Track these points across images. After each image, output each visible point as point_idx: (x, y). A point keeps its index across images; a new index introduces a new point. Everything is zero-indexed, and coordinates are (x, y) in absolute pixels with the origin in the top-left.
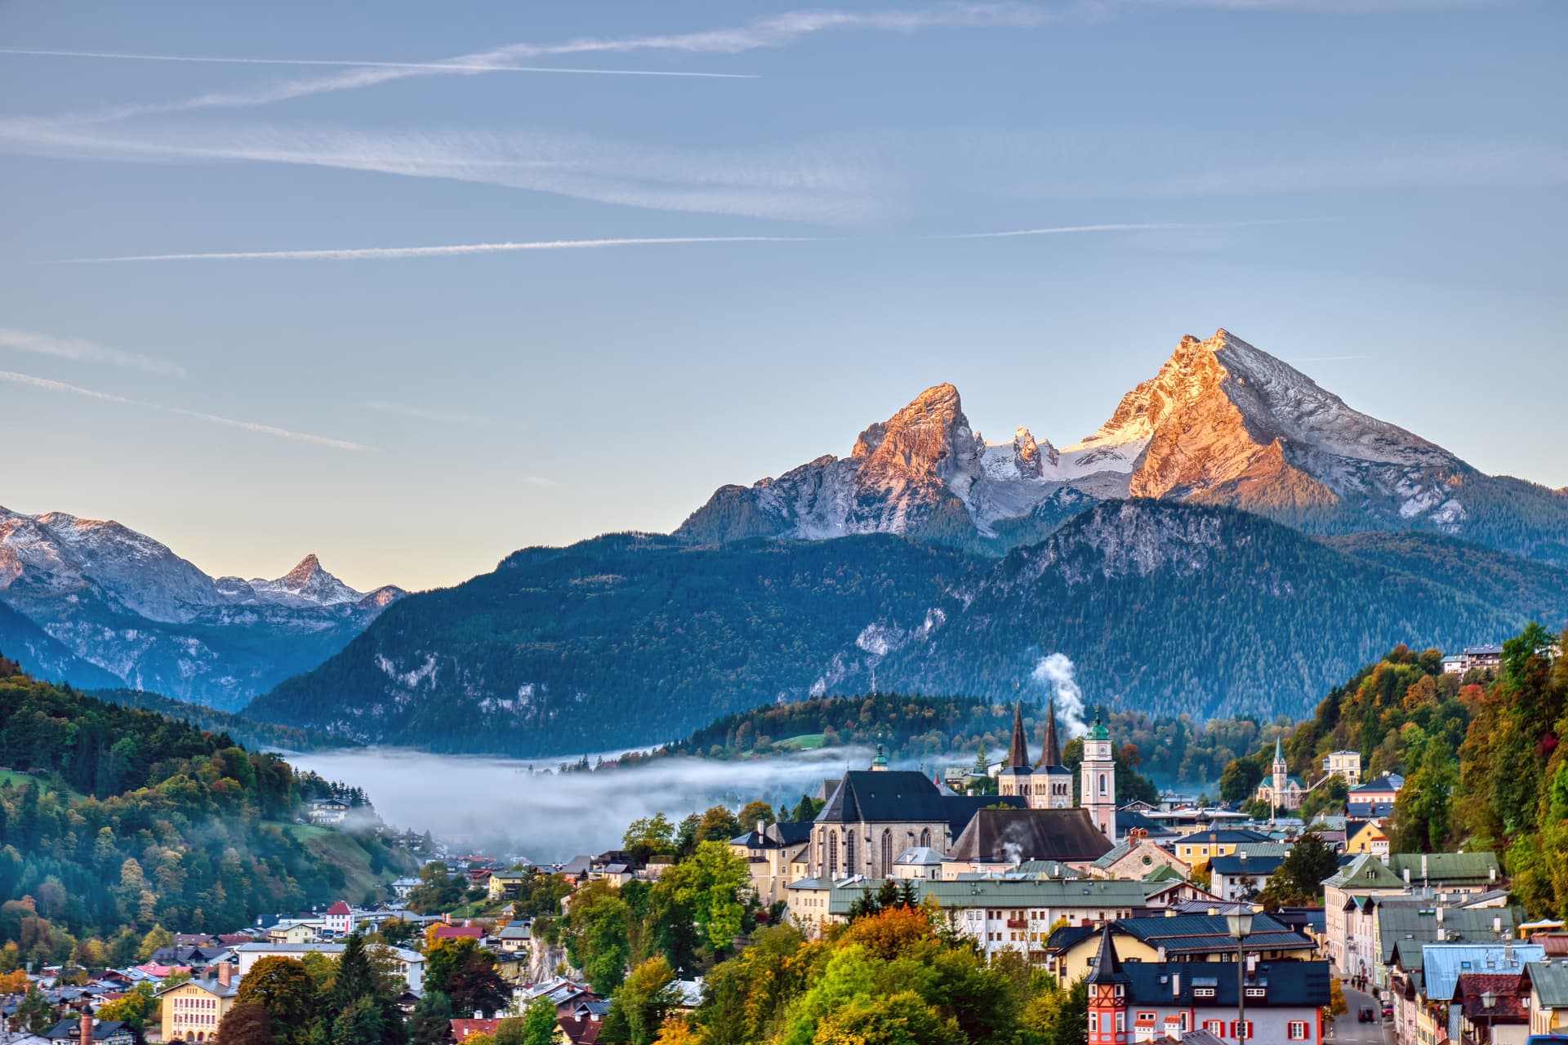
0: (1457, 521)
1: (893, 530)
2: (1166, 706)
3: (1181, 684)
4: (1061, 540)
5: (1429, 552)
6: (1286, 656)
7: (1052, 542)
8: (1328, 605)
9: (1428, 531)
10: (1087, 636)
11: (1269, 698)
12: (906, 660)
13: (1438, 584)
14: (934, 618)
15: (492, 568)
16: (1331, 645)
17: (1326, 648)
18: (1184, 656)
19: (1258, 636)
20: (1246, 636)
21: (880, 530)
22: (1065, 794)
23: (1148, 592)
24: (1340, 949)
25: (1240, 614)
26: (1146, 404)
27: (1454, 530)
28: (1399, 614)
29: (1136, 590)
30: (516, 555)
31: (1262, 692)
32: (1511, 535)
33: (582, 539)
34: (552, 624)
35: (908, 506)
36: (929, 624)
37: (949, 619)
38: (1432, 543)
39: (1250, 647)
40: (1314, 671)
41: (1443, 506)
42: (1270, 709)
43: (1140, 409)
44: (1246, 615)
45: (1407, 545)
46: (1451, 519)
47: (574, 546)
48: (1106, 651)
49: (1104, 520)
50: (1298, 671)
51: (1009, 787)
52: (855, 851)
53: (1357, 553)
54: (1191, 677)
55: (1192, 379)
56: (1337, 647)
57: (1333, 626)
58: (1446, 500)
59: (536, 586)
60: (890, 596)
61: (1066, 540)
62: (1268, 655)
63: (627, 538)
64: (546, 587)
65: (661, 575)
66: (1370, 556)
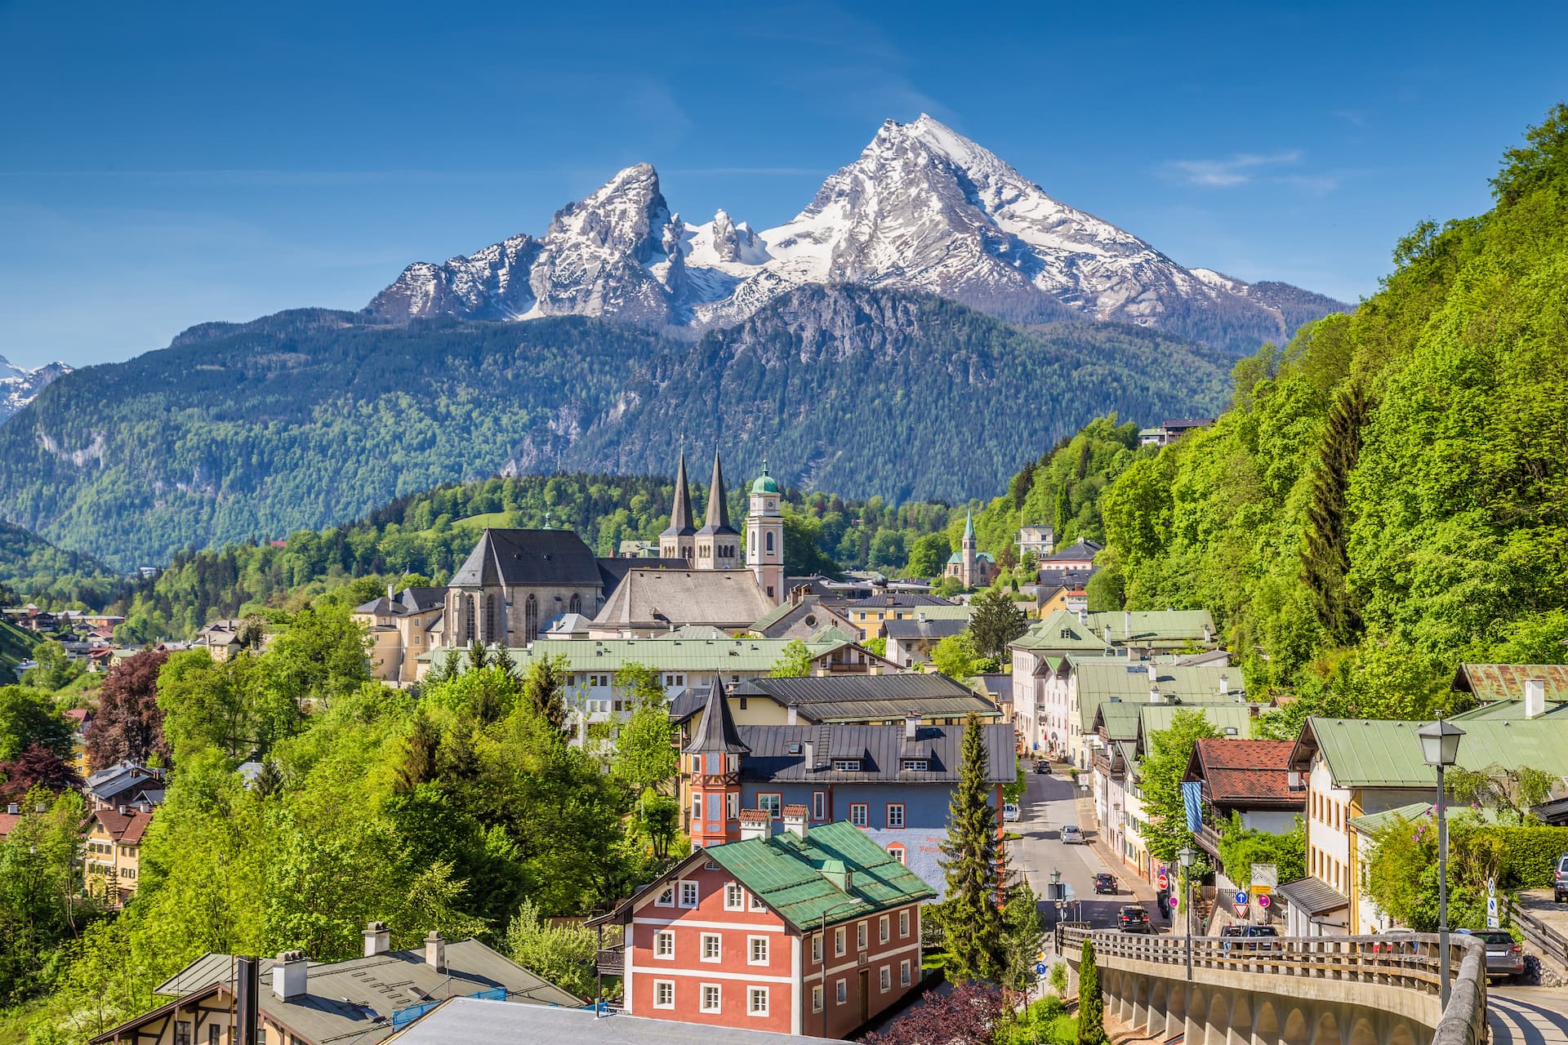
0: (1153, 314)
1: (588, 312)
2: (860, 492)
3: (875, 471)
4: (759, 324)
5: (1124, 343)
6: (980, 441)
7: (748, 326)
8: (1023, 393)
9: (1124, 321)
10: (782, 423)
11: (963, 486)
12: (598, 443)
13: (1133, 373)
14: (628, 403)
15: (166, 343)
16: (1025, 434)
17: (1020, 437)
18: (878, 443)
19: (953, 423)
20: (941, 423)
21: (576, 312)
22: (732, 556)
23: (844, 378)
24: (1028, 720)
25: (936, 402)
26: (847, 188)
27: (1150, 323)
28: (1094, 404)
29: (832, 375)
30: (192, 330)
31: (955, 478)
32: (1205, 329)
33: (263, 315)
34: (230, 403)
35: (604, 288)
36: (622, 407)
37: (644, 404)
38: (1129, 333)
39: (945, 434)
40: (1007, 459)
41: (1140, 298)
42: (963, 495)
43: (841, 194)
44: (941, 402)
45: (1102, 336)
46: (1147, 311)
47: (255, 322)
48: (801, 437)
49: (801, 303)
50: (992, 460)
51: (671, 550)
52: (496, 618)
53: (1054, 342)
54: (885, 463)
55: (894, 163)
56: (1031, 435)
57: (1028, 414)
58: (1143, 292)
59: (212, 364)
60: (584, 379)
61: (763, 324)
62: (962, 442)
63: (311, 314)
64: (224, 365)
65: (346, 354)
66: (1067, 345)
